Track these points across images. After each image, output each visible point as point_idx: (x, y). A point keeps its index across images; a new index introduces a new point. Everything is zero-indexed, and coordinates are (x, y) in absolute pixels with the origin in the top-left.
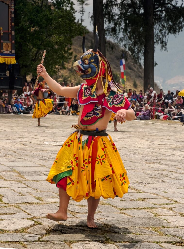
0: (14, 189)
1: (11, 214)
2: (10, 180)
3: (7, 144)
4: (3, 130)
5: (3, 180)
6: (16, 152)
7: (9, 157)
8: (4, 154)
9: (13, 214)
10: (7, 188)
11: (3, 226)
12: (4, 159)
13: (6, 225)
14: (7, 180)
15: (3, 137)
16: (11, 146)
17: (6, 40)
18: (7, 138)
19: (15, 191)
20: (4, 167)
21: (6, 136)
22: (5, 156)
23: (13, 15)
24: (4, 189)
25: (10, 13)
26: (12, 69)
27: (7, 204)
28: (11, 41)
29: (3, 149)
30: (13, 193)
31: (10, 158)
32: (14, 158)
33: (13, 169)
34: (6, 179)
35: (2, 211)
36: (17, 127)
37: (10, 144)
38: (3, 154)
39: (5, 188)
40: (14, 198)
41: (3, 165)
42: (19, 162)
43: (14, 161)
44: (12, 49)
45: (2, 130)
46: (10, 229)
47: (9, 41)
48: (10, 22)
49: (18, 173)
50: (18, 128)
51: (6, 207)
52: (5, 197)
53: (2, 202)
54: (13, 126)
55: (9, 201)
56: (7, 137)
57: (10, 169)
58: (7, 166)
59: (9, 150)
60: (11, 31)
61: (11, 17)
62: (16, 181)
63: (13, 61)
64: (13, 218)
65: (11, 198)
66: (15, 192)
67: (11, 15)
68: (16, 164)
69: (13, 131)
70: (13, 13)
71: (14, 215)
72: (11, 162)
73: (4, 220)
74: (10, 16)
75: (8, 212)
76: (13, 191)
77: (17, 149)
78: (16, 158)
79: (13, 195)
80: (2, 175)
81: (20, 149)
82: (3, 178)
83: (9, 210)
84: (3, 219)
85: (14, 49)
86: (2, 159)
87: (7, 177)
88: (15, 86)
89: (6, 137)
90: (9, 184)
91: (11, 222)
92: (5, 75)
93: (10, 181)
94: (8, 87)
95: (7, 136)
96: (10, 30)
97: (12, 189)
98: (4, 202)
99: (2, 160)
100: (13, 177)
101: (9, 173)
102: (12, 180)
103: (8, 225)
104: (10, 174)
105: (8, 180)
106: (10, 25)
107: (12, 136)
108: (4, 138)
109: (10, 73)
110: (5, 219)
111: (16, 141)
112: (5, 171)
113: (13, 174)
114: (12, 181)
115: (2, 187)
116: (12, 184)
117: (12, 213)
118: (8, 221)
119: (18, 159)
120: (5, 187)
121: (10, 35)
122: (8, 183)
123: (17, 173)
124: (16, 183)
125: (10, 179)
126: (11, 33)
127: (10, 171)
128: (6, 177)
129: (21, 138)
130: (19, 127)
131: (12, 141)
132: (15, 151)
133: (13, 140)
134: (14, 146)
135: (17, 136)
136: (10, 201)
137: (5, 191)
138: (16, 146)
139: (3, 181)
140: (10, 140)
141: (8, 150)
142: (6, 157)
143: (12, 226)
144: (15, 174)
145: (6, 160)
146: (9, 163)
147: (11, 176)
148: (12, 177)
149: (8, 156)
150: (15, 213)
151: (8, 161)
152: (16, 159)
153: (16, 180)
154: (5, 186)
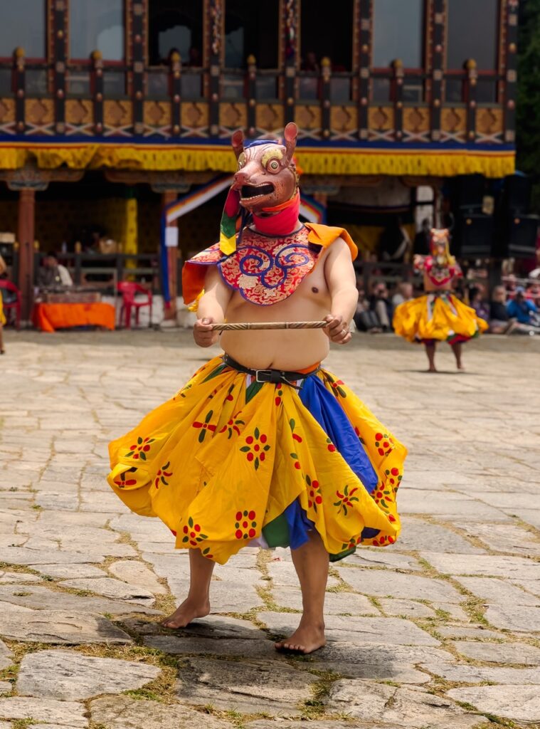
0: (521, 582)
1: (519, 668)
2: (506, 554)
3: (489, 433)
4: (473, 387)
5: (482, 551)
6: (519, 461)
7: (499, 476)
8: (480, 464)
9: (525, 666)
10: (499, 578)
11: (495, 705)
12: (482, 484)
13: (505, 701)
14: (494, 553)
15: (474, 410)
16: (501, 441)
17: (487, 100)
18: (486, 414)
19: (527, 588)
20: (482, 510)
21: (482, 407)
22: (485, 472)
23: (513, 20)
24: (487, 579)
25: (503, 13)
26: (503, 191)
27: (504, 630)
28: (505, 103)
29: (476, 449)
30: (520, 597)
31: (501, 480)
32: (517, 481)
33: (514, 516)
34: (493, 548)
35: (487, 655)
36: (520, 377)
37: (498, 435)
38: (476, 465)
39: (490, 577)
40: (526, 613)
41: (479, 500)
42: (533, 494)
43: (517, 490)
44: (504, 128)
45: (468, 386)
46: (520, 717)
47: (497, 100)
48: (502, 41)
49: (533, 530)
50: (524, 381)
51: (500, 641)
52: (493, 608)
53: (485, 621)
54: (506, 373)
55: (509, 621)
56: (487, 410)
57: (506, 518)
58: (494, 505)
59: (496, 453)
60: (506, 70)
61: (507, 25)
62: (529, 557)
63: (502, 164)
64: (527, 681)
65: (516, 614)
66: (526, 594)
67: (507, 18)
68: (524, 500)
69: (505, 390)
70: (514, 13)
71: (529, 671)
72: (506, 492)
73: (497, 684)
74: (503, 21)
75: (508, 660)
76: (518, 591)
77: (525, 450)
78: (521, 480)
79: (521, 603)
80: (479, 534)
81: (535, 450)
82: (481, 545)
83: (512, 652)
84: (492, 680)
85: (511, 128)
86: (476, 482)
87: (495, 541)
88: (512, 247)
89: (483, 410)
90: (503, 566)
91: (523, 694)
92: (479, 210)
93: (507, 557)
94: (486, 248)
95: (486, 408)
96: (502, 66)
97: (516, 582)
98: (492, 622)
99: (473, 487)
100: (516, 542)
101: (500, 529)
102: (515, 552)
103: (512, 704)
104: (506, 532)
105: (501, 552)
106: (502, 52)
107: (504, 408)
108: (476, 414)
109: (496, 204)
110: (501, 682)
111: (519, 423)
112: (487, 522)
113: (516, 533)
114: (513, 555)
115: (480, 573)
116: (513, 567)
117: (524, 662)
118: (510, 690)
119: (530, 485)
120: (491, 574)
121: (501, 83)
122: (500, 560)
123: (530, 531)
124: (528, 565)
125: (507, 550)
126: (504, 77)
127: (504, 523)
128: (493, 541)
129: (536, 416)
130: (525, 377)
131: (506, 423)
132: (516, 456)
133: (507, 421)
134: (512, 441)
135: (522, 409)
136: (513, 621)
137: (492, 588)
138: (520, 441)
139: (484, 554)
140: (498, 421)
141: (493, 454)
142: (486, 475)
143: (527, 706)
144: (523, 533)
145: (487, 487)
146: (500, 497)
147: (509, 539)
148: (513, 542)
149: (494, 471)
150: (531, 665)
151: (494, 489)
152: (522, 484)
153: (527, 553)
154: (490, 570)
